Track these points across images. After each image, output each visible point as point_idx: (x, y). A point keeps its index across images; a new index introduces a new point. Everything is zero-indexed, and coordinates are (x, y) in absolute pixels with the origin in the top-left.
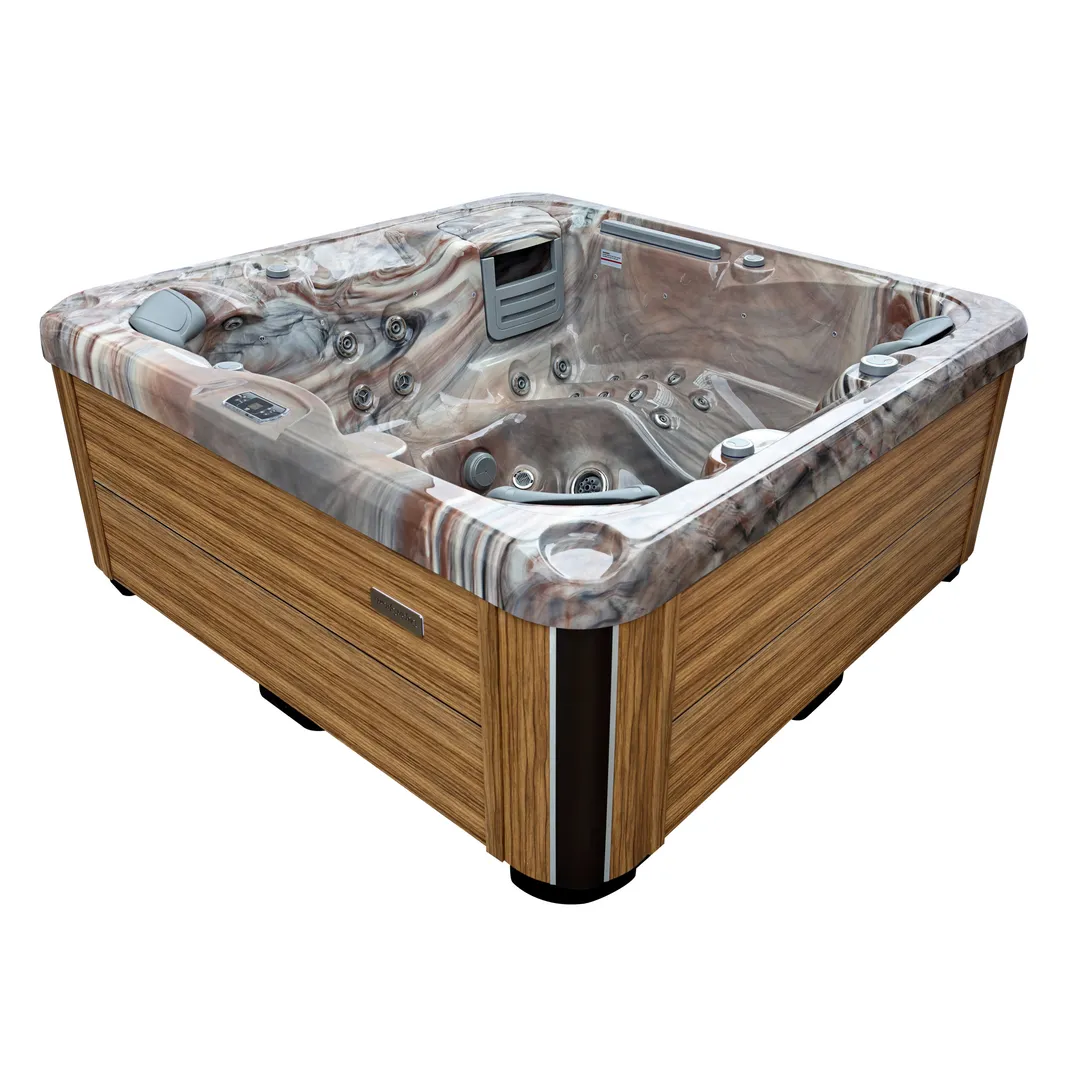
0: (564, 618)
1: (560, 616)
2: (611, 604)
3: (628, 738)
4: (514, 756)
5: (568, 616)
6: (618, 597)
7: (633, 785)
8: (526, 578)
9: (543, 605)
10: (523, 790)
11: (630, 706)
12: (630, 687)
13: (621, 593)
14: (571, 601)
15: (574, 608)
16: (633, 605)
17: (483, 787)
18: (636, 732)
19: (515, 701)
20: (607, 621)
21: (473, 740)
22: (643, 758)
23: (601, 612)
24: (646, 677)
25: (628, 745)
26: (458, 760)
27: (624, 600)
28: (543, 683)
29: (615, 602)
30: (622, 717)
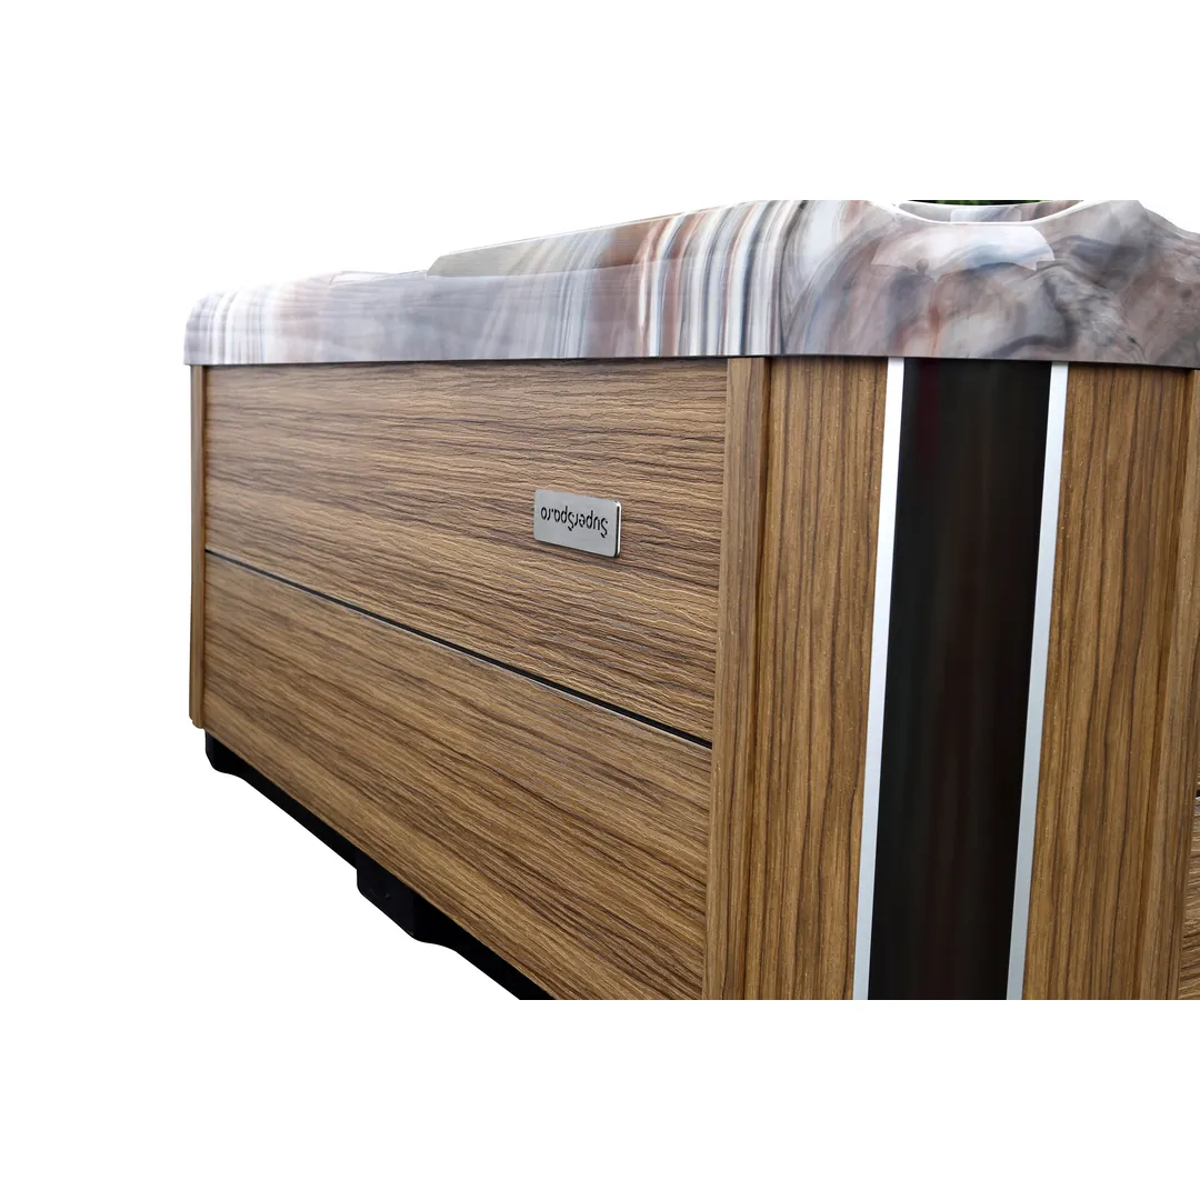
0: (925, 324)
1: (914, 320)
2: (1049, 289)
3: (1077, 752)
4: (778, 796)
5: (936, 318)
6: (1068, 275)
7: (1085, 926)
8: (840, 238)
9: (874, 295)
10: (792, 898)
11: (1086, 654)
12: (1090, 588)
13: (1076, 264)
14: (946, 277)
15: (952, 295)
16: (1107, 315)
17: (703, 927)
18: (1098, 748)
19: (792, 625)
20: (1037, 341)
21: (692, 794)
22: (1114, 850)
23: (1021, 308)
24: (1132, 581)
25: (1074, 781)
26: (661, 869)
27: (1086, 289)
28: (863, 546)
29: (1060, 287)
30: (1064, 677)
